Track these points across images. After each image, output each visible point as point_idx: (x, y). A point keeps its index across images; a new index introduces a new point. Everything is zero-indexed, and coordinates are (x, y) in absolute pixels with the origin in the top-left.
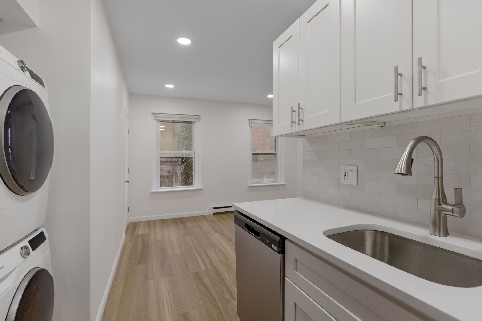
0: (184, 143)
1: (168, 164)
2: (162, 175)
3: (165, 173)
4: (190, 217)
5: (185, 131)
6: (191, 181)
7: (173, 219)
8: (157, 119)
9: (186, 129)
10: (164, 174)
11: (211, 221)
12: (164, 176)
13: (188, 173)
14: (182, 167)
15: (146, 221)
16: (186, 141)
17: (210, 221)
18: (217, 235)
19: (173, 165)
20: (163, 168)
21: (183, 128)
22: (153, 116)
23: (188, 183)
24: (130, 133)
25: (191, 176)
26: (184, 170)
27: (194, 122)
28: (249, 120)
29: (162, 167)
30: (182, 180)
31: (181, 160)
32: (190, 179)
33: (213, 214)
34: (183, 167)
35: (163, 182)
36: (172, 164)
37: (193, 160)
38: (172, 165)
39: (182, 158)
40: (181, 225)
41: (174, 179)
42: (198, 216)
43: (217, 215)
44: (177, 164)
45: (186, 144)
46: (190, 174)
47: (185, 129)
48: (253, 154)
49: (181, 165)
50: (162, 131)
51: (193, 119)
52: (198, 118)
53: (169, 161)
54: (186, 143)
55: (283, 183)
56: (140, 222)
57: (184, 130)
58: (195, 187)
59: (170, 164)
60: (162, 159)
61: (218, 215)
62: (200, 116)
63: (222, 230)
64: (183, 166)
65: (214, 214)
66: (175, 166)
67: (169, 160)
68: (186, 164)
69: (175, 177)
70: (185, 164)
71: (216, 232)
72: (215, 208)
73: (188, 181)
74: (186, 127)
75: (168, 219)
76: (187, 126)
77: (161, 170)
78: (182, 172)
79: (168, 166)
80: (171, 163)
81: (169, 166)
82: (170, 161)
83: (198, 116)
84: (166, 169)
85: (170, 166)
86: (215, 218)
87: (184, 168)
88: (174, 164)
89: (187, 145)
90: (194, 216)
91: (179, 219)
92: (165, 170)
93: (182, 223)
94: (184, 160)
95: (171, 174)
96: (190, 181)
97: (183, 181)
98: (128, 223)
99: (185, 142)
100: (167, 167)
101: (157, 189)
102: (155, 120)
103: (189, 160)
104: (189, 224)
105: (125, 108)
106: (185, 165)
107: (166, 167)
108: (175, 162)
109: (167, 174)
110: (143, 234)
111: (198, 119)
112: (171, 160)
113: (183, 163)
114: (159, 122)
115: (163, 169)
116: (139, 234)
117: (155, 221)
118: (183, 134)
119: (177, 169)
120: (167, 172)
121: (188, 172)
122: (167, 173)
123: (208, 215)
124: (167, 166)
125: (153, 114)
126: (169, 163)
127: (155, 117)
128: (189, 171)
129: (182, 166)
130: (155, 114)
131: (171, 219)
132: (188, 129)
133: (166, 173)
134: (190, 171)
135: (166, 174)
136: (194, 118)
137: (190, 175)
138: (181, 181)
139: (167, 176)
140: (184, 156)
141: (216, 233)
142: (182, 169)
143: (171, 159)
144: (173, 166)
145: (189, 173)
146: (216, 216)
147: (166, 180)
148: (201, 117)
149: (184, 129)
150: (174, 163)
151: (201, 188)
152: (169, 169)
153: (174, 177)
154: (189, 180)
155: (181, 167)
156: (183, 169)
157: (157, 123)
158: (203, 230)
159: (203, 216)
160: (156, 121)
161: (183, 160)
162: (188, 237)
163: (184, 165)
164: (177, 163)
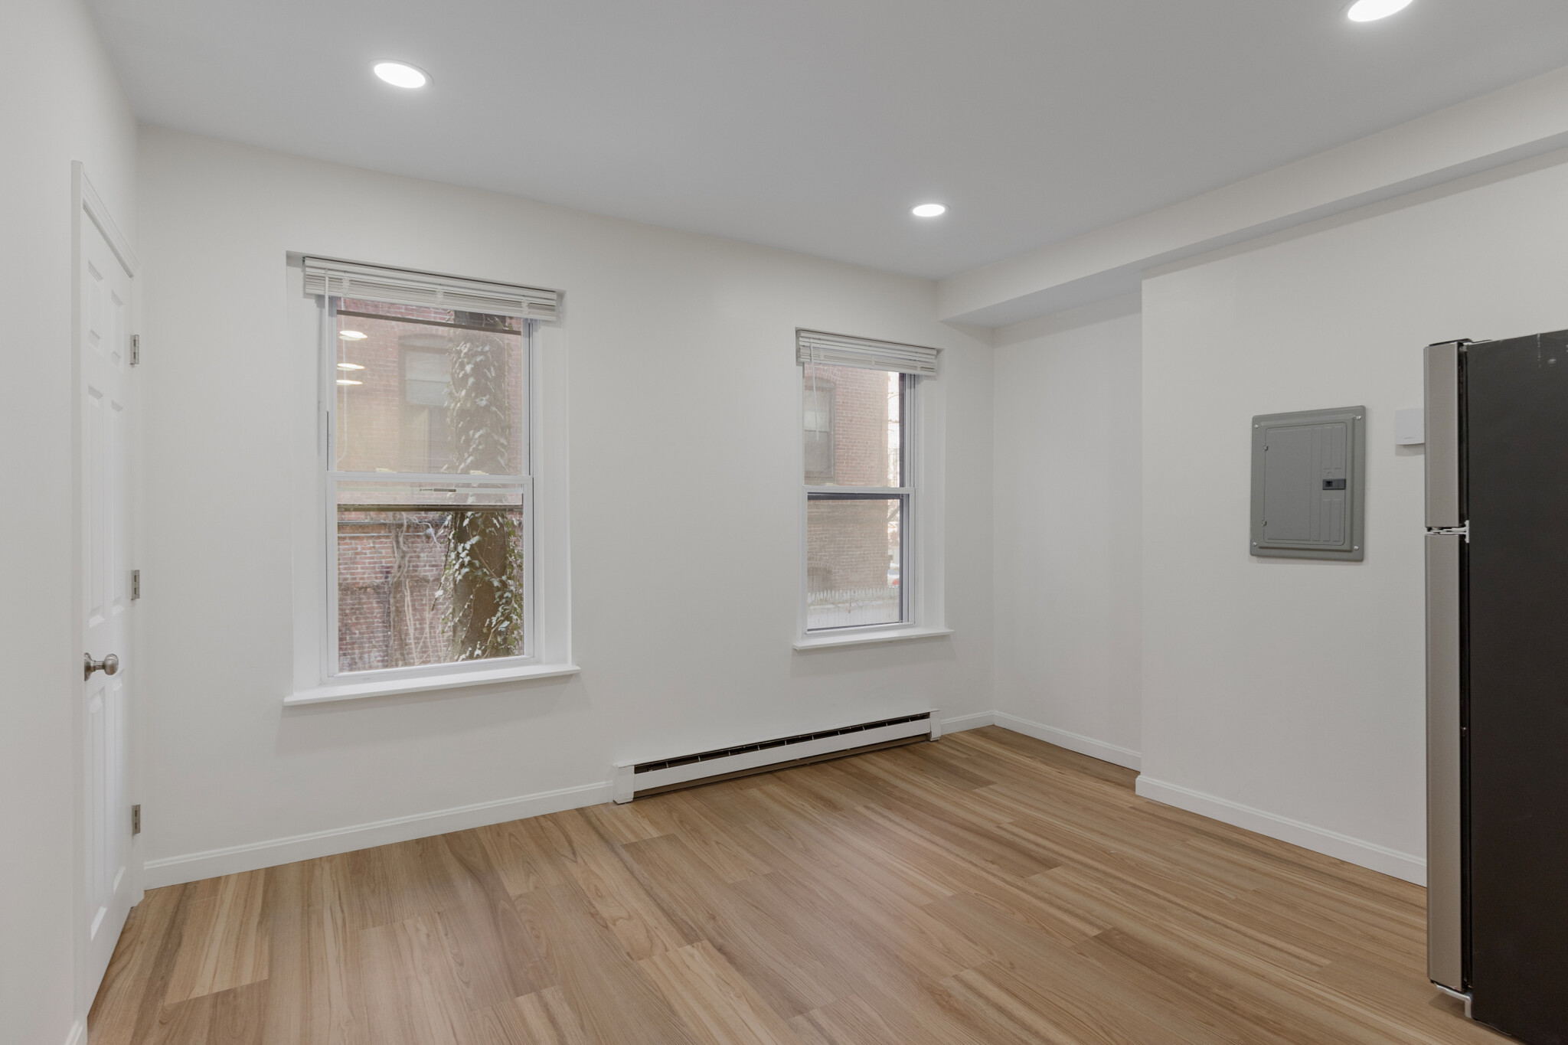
0: (468, 442)
1: (379, 537)
2: (354, 584)
3: (364, 573)
4: (514, 823)
5: (471, 380)
6: (506, 623)
7: (418, 841)
8: (321, 293)
9: (477, 367)
10: (361, 579)
11: (631, 847)
12: (360, 589)
13: (491, 584)
14: (458, 556)
15: (253, 874)
16: (477, 429)
17: (626, 846)
18: (697, 960)
19: (401, 540)
20: (357, 554)
21: (462, 366)
22: (297, 273)
23: (488, 635)
24: (141, 356)
25: (504, 601)
26: (466, 570)
27: (530, 325)
28: (798, 331)
29: (352, 549)
30: (457, 620)
31: (454, 519)
32: (499, 614)
33: (631, 797)
34: (463, 555)
35: (358, 612)
36: (397, 537)
37: (526, 519)
38: (398, 542)
39: (459, 511)
40: (466, 890)
41: (408, 599)
42: (553, 817)
43: (652, 801)
44: (419, 536)
45: (480, 444)
46: (498, 589)
47: (473, 369)
48: (813, 497)
49: (452, 545)
50: (352, 390)
51: (524, 305)
52: (551, 302)
53: (385, 524)
54: (477, 436)
55: (940, 629)
56: (215, 883)
57: (466, 377)
58: (538, 662)
59: (388, 537)
60: (353, 517)
61: (659, 800)
62: (561, 295)
63: (714, 918)
64: (464, 549)
65: (640, 796)
66: (413, 543)
67: (387, 518)
68: (478, 543)
69: (412, 593)
70: (474, 540)
71: (689, 935)
72: (640, 769)
73: (491, 623)
74: (479, 359)
75: (389, 847)
76: (482, 353)
77: (347, 562)
78: (454, 580)
79: (381, 543)
80: (393, 534)
81: (386, 543)
82: (387, 522)
83: (554, 296)
84: (373, 558)
85: (389, 545)
86: (646, 827)
87: (467, 559)
88: (406, 538)
89: (480, 447)
90: (536, 818)
91: (453, 840)
92: (364, 563)
93: (472, 871)
94: (466, 522)
95: (395, 580)
96: (499, 622)
97: (465, 626)
98: (138, 898)
99: (471, 432)
100: (374, 547)
101: (322, 684)
102: (307, 295)
103: (495, 521)
104: (514, 884)
105: (76, 166)
106: (472, 546)
107: (371, 548)
108: (409, 526)
109: (376, 578)
110: (227, 993)
111: (551, 308)
112: (391, 518)
113: (461, 536)
114: (331, 314)
115: (358, 556)
116: (199, 1000)
117: (309, 867)
118: (464, 393)
119: (419, 557)
120: (374, 568)
121: (487, 578)
122: (376, 573)
123: (606, 804)
124: (374, 543)
125: (292, 259)
126: (383, 533)
127: (309, 279)
128: (491, 575)
129: (456, 548)
130: (308, 262)
131: (405, 845)
132: (489, 370)
133: (373, 575)
134: (500, 575)
135: (368, 578)
136: (531, 305)
137: (497, 595)
138: (450, 624)
139: (377, 589)
140: (470, 501)
141: (688, 948)
142: (457, 567)
143: (391, 514)
144: (401, 543)
145: (496, 584)
146: (648, 806)
147: (371, 603)
148: (568, 299)
149: (468, 368)
150: (408, 531)
151: (569, 667)
152: (384, 557)
153: (408, 593)
154: (494, 619)
155: (453, 555)
156: (462, 565)
157: (321, 313)
158: (607, 927)
159: (581, 811)
160: (312, 302)
161: (462, 521)
162: (527, 1003)
163: (468, 546)
164: (421, 534)
